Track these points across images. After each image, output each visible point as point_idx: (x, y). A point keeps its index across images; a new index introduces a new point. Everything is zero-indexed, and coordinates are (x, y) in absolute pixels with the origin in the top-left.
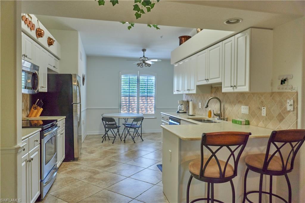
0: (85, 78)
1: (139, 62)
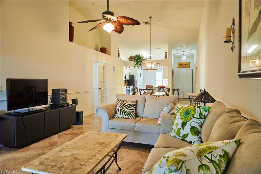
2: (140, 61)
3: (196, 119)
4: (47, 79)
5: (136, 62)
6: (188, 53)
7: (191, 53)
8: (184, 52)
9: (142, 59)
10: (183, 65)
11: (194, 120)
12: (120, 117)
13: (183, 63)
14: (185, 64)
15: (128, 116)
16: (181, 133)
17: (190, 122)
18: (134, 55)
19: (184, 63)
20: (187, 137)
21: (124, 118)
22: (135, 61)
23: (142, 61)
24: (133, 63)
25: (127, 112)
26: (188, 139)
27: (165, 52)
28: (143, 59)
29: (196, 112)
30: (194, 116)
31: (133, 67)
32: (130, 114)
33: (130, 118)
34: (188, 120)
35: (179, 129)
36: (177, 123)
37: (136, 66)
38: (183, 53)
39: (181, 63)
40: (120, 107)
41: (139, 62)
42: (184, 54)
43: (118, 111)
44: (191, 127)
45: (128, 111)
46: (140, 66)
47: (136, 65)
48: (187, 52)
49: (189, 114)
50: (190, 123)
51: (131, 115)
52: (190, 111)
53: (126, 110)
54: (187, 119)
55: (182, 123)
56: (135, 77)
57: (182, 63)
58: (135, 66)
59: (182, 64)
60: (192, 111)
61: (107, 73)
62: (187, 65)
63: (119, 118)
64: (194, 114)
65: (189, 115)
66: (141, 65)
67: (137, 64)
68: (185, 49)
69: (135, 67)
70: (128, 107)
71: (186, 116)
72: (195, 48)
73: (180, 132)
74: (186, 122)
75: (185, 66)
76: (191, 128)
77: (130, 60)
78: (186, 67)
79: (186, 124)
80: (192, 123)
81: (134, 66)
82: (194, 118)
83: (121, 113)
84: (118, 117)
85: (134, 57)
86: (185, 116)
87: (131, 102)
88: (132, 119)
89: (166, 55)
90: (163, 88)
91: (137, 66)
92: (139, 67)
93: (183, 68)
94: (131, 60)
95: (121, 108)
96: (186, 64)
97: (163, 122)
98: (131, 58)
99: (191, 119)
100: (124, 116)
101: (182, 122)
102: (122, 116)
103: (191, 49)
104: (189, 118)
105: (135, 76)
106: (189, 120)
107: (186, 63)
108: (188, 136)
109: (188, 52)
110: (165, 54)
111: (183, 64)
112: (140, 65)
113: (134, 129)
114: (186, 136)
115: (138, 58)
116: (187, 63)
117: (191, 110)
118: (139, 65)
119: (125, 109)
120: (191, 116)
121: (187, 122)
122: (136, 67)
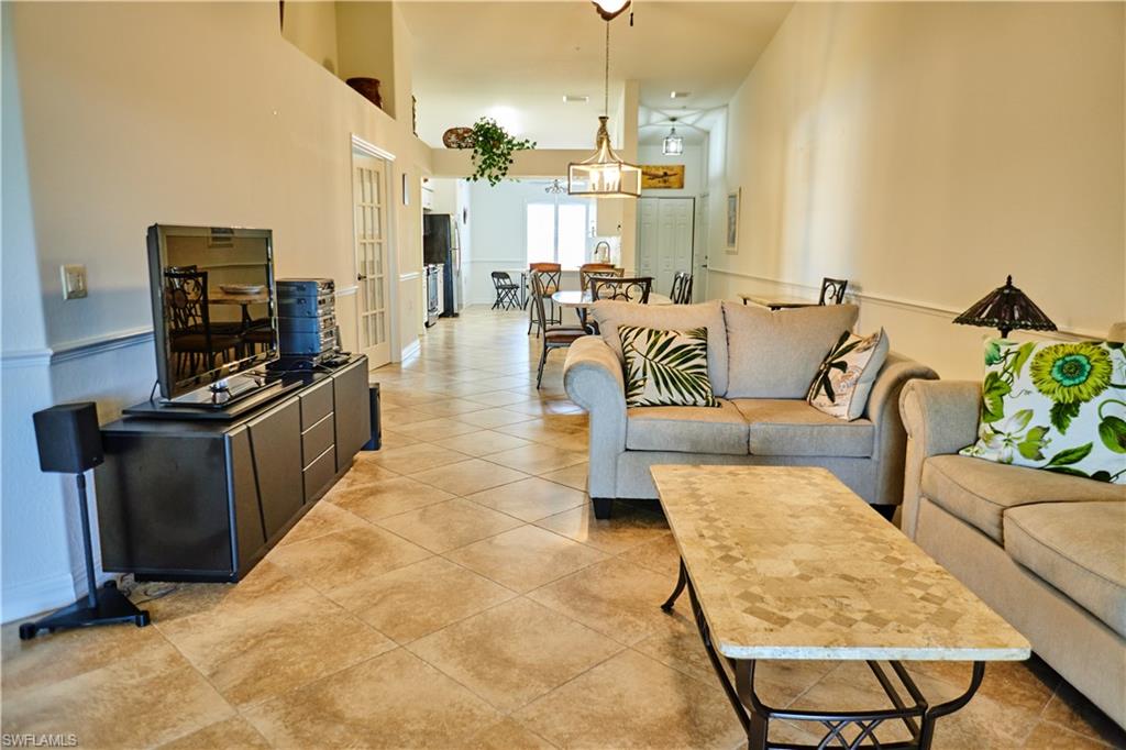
0: (468, 213)
1: (548, 186)
2: (499, 152)
3: (1117, 390)
4: (270, 231)
5: (483, 154)
6: (688, 125)
7: (699, 125)
8: (673, 119)
9: (510, 142)
10: (655, 177)
11: (1109, 393)
12: (658, 402)
13: (657, 168)
14: (666, 174)
15: (691, 394)
16: (1049, 444)
17: (1096, 401)
18: (469, 121)
19: (663, 168)
20: (1085, 459)
21: (674, 404)
22: (476, 152)
23: (509, 154)
24: (466, 158)
25: (686, 379)
26: (1088, 466)
27: (601, 118)
28: (515, 142)
29: (1115, 365)
30: (1109, 378)
31: (468, 179)
32: (700, 386)
33: (701, 401)
34: (1085, 396)
35: (1041, 433)
36: (1025, 411)
37: (482, 175)
38: (671, 123)
39: (648, 167)
40: (651, 356)
41: (499, 156)
42: (673, 130)
43: (645, 374)
44: (1101, 422)
45: (689, 372)
46: (499, 173)
47: (483, 171)
48: (688, 118)
49: (1086, 374)
50: (1098, 405)
51: (703, 389)
52: (1084, 361)
53: (680, 368)
54: (1080, 391)
55: (1051, 407)
56: (452, 223)
57: (655, 167)
58: (478, 176)
59: (653, 172)
60: (1095, 361)
61: (383, 205)
62: (672, 179)
63: (653, 405)
64: (1110, 373)
65: (1084, 378)
66: (506, 169)
67: (489, 166)
68: (684, 108)
69: (475, 179)
70: (683, 355)
71: (1072, 382)
72: (727, 106)
73: (1046, 443)
74: (1077, 403)
75: (665, 181)
76: (1101, 426)
77: (448, 146)
78: (669, 187)
79: (1078, 411)
80: (1107, 404)
81: (475, 175)
82: (1110, 388)
83: (657, 383)
84: (648, 403)
85: (470, 130)
86: (1067, 382)
87: (690, 333)
88: (707, 405)
89: (603, 130)
90: (552, 274)
91: (486, 176)
92: (497, 177)
93: (655, 188)
94: (460, 147)
95: (657, 360)
96: (669, 173)
97: (937, 411)
98: (456, 138)
99: (1098, 390)
100: (677, 398)
101: (1050, 403)
102: (665, 397)
103: (707, 111)
104: (1086, 389)
105: (451, 217)
106: (1089, 394)
107: (668, 168)
108: (1090, 455)
109: (689, 120)
110: (599, 124)
111: (657, 172)
112: (500, 168)
113: (746, 447)
114: (1080, 454)
115: (493, 138)
116: (671, 168)
117: (1088, 358)
118: (495, 171)
119: (672, 365)
120: (1094, 381)
121: (1083, 405)
122: (483, 181)
